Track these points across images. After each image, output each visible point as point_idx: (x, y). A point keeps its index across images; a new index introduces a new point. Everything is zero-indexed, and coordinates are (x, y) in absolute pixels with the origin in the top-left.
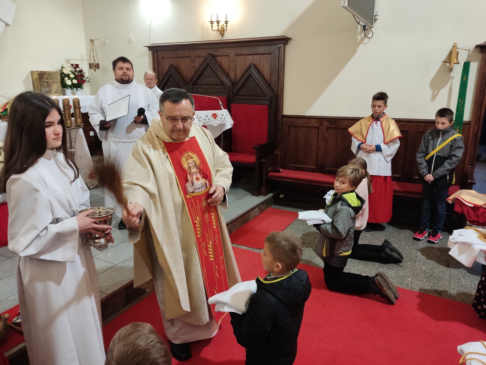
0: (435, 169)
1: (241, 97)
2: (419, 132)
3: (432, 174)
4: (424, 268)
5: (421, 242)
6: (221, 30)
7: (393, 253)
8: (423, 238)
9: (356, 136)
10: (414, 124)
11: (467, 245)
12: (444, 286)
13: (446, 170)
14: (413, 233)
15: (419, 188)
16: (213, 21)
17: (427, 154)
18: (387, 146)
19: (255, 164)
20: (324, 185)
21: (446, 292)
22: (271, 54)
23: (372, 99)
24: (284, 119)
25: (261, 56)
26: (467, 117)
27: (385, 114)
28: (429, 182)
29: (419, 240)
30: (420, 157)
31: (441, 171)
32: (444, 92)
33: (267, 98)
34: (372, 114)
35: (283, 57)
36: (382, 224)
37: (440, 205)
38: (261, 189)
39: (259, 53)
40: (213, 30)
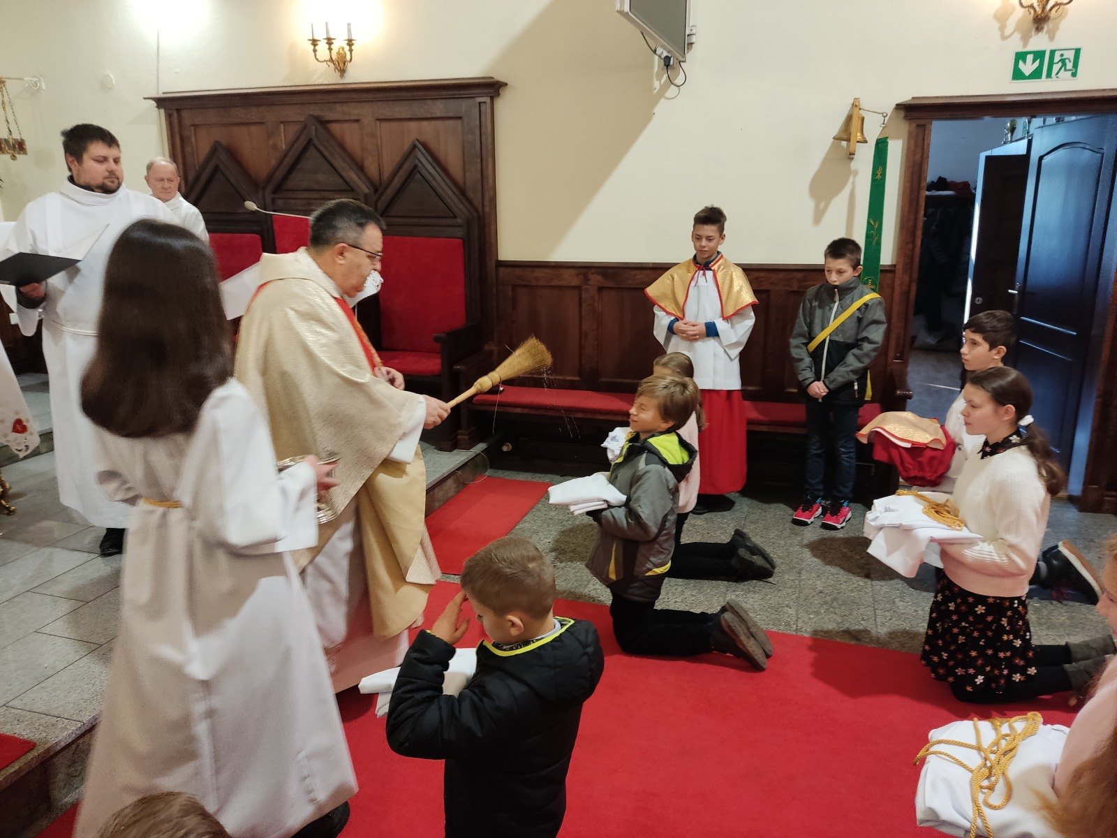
0: (830, 369)
1: (396, 219)
2: (793, 292)
3: (824, 381)
4: (819, 585)
5: (809, 528)
6: (338, 62)
7: (755, 557)
8: (812, 519)
9: (662, 304)
10: (781, 275)
11: (904, 531)
12: (863, 620)
13: (851, 371)
14: (791, 511)
15: (797, 412)
16: (316, 38)
17: (811, 338)
18: (730, 325)
19: (439, 375)
20: (601, 418)
21: (866, 631)
22: (460, 118)
23: (693, 222)
24: (502, 270)
25: (438, 123)
26: (887, 257)
27: (722, 256)
28: (818, 399)
29: (805, 524)
30: (797, 347)
31: (841, 373)
32: (840, 202)
33: (459, 221)
34: (695, 256)
35: (489, 125)
36: (727, 495)
37: (843, 447)
38: (458, 435)
39: (434, 116)
40: (317, 59)
